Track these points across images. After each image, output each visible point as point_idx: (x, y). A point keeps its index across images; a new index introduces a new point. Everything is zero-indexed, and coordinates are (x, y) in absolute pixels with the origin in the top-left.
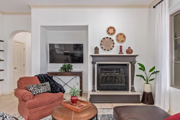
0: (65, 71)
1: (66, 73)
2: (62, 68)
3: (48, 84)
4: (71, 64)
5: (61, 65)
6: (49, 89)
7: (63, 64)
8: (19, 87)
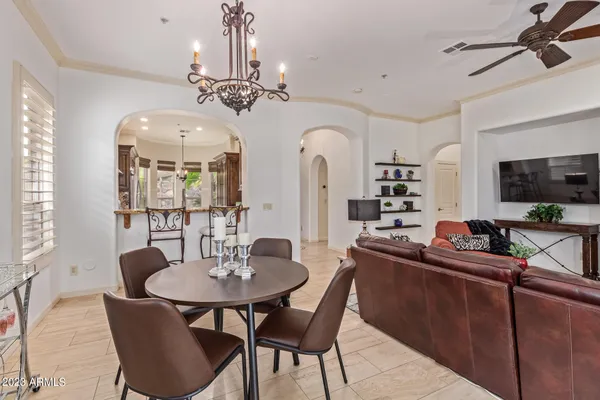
0: (541, 221)
1: (542, 225)
2: (531, 214)
3: (486, 238)
4: (561, 206)
5: (530, 207)
6: (487, 246)
7: (536, 204)
8: (437, 236)
